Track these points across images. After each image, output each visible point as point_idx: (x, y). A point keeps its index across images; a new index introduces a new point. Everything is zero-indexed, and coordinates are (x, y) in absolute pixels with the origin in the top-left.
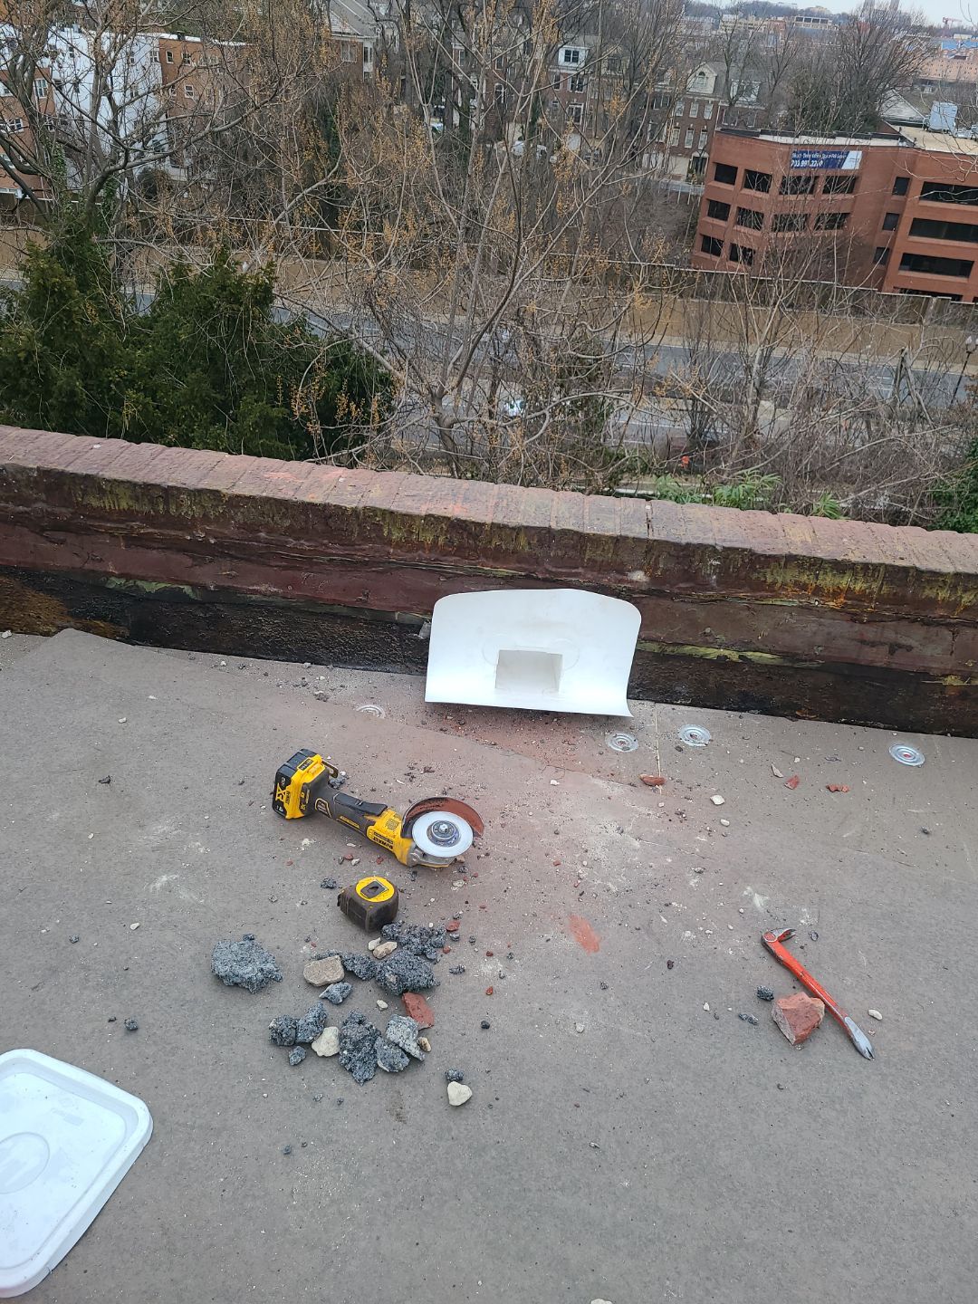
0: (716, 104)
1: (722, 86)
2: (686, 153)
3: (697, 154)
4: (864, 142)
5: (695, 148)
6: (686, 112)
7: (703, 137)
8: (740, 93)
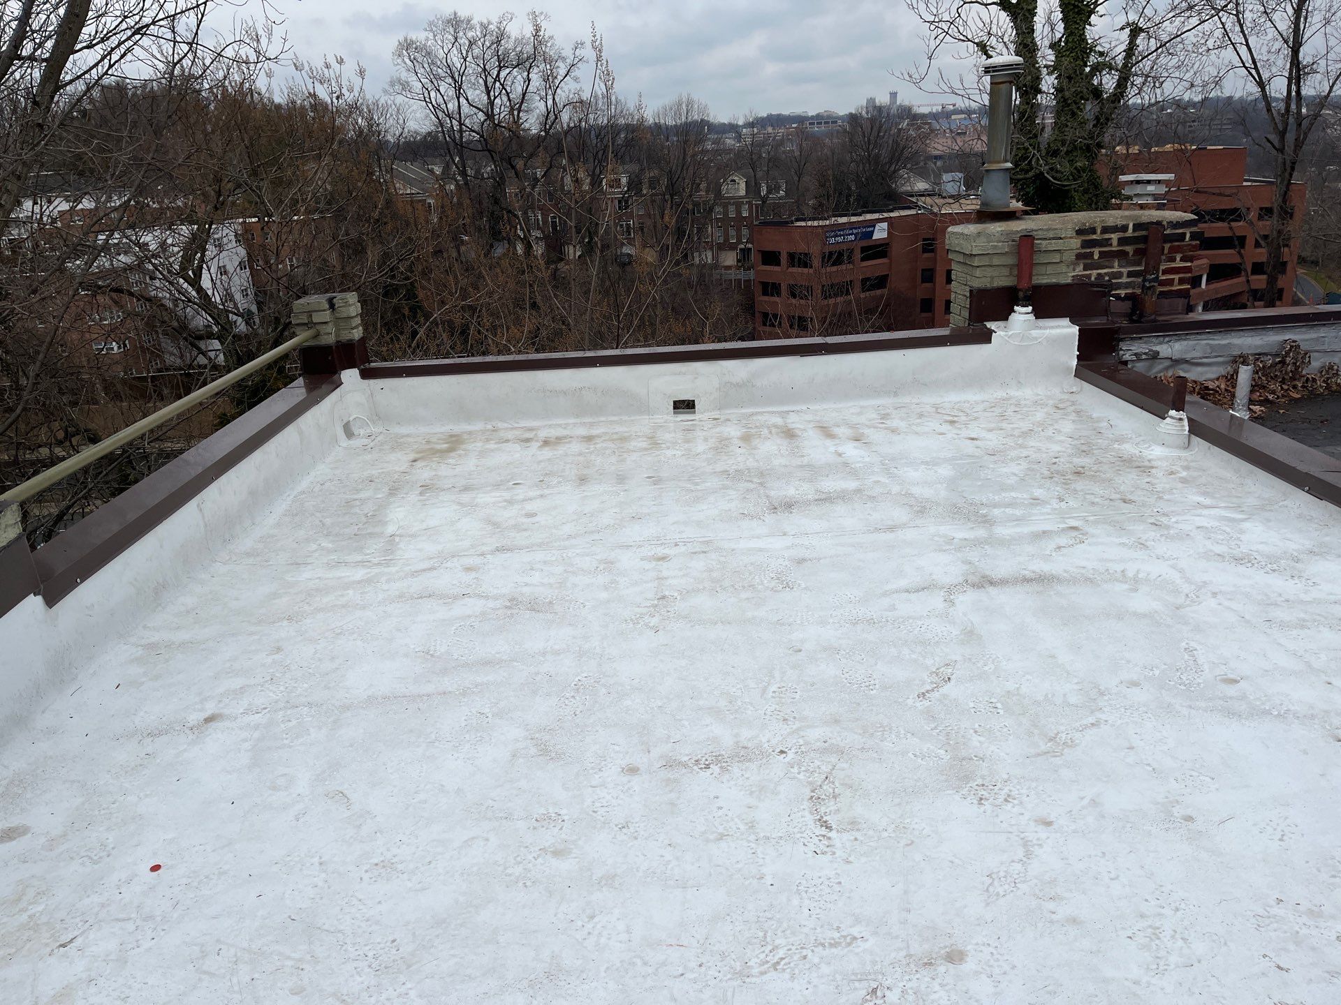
0: (750, 203)
1: (753, 188)
2: (732, 247)
3: (743, 246)
4: (886, 215)
5: (739, 241)
6: (726, 213)
7: (745, 232)
8: (769, 192)
